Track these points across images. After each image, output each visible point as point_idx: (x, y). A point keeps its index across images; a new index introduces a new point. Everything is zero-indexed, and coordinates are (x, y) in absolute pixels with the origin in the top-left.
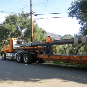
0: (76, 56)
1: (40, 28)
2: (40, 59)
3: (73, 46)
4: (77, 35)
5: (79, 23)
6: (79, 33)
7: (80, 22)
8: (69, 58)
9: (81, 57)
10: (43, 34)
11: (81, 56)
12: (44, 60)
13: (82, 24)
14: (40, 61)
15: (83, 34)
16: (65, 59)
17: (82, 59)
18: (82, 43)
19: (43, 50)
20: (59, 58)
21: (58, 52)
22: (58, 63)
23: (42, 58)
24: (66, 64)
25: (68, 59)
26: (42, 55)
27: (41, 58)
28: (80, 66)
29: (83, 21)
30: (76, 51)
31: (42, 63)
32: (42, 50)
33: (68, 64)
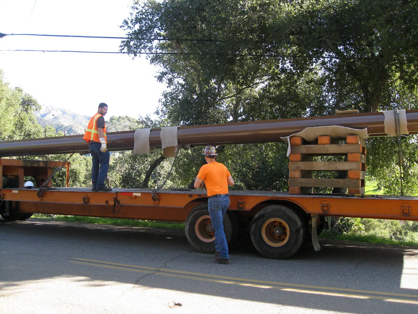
0: (139, 195)
1: (16, 88)
2: (7, 206)
3: (134, 158)
4: (148, 119)
5: (160, 79)
6: (157, 113)
7: (164, 74)
8: (116, 200)
9: (157, 196)
10: (26, 110)
11: (158, 194)
12: (24, 209)
13: (170, 82)
14: (7, 214)
15: (169, 117)
16: (102, 203)
17: (163, 203)
18: (163, 147)
19: (21, 172)
20: (80, 202)
21: (82, 179)
22: (77, 220)
23: (17, 203)
24: (110, 221)
25: (112, 203)
26: (15, 191)
27: (11, 202)
28: (159, 228)
29: (172, 71)
30: (143, 176)
31: (19, 222)
32: (15, 174)
33: (115, 224)
